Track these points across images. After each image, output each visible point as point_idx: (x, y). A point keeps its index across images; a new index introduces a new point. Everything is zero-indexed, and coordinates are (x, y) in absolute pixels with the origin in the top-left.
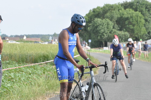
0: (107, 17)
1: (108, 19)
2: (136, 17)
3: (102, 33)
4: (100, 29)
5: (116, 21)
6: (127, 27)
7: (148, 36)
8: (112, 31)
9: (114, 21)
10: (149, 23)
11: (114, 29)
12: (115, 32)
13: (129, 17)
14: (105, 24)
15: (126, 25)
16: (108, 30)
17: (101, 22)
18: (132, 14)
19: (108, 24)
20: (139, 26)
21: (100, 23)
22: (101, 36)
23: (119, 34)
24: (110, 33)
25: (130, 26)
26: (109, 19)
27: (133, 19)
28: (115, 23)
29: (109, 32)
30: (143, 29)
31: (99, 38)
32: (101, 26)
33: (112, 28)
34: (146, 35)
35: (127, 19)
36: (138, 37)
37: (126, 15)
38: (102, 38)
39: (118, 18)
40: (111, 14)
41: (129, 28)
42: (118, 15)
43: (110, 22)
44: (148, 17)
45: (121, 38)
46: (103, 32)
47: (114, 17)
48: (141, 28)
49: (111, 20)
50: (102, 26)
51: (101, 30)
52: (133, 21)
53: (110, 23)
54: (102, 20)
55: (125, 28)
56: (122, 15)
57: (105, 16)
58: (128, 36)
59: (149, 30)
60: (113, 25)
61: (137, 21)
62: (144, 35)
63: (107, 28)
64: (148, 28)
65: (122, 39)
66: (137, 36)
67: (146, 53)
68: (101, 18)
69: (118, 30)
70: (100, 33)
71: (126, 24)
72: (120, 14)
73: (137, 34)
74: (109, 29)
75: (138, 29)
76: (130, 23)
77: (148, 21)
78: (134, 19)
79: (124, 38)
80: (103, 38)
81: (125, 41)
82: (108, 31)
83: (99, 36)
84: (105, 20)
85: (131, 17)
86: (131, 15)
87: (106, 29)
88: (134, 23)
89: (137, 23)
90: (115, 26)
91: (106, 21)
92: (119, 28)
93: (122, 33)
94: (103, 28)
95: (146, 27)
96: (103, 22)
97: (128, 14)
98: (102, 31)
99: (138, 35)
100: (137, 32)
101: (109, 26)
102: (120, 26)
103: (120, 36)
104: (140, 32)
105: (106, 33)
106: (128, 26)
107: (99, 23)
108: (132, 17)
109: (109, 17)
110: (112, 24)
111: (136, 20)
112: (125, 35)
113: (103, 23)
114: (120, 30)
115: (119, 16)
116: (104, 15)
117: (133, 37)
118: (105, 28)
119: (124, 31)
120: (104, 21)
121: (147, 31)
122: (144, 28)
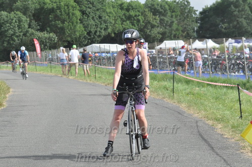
0: (18, 9)
1: (18, 13)
2: (66, 7)
3: (10, 37)
4: (6, 29)
5: (34, 15)
6: (52, 25)
7: (89, 39)
8: (27, 31)
9: (29, 16)
10: (88, 16)
11: (30, 29)
12: (33, 34)
13: (55, 7)
14: (14, 21)
15: (51, 21)
16: (20, 30)
17: (7, 17)
18: (60, 3)
19: (20, 21)
20: (72, 23)
21: (6, 19)
22: (8, 42)
23: (39, 37)
24: (25, 35)
25: (57, 22)
26: (20, 12)
27: (61, 12)
28: (32, 18)
29: (22, 34)
30: (79, 28)
31: (5, 45)
32: (8, 25)
33: (27, 26)
34: (85, 37)
35: (52, 10)
36: (72, 41)
37: (49, 4)
38: (11, 44)
39: (36, 9)
40: (24, 3)
41: (56, 26)
42: (37, 4)
43: (24, 16)
44: (86, 7)
45: (43, 44)
46: (12, 35)
47: (29, 8)
48: (75, 26)
49: (24, 14)
50: (10, 24)
51: (7, 31)
52: (61, 15)
53: (24, 18)
54: (9, 14)
55: (49, 27)
56: (42, 5)
57: (14, 7)
58: (54, 40)
59: (89, 29)
60: (29, 22)
61: (68, 14)
62: (82, 38)
63: (19, 27)
64: (88, 25)
65: (45, 45)
66: (69, 39)
67: (86, 67)
68: (8, 10)
69: (38, 30)
70: (6, 36)
71: (50, 19)
72: (40, 2)
73: (70, 36)
74: (21, 28)
75: (71, 28)
76: (57, 18)
77: (86, 14)
78: (63, 10)
79: (48, 44)
80: (13, 44)
81: (50, 49)
82: (21, 32)
83: (6, 41)
84: (15, 13)
85: (57, 7)
86: (58, 3)
87: (17, 29)
88: (64, 16)
89: (69, 18)
90: (32, 24)
91: (17, 15)
92: (39, 27)
93: (45, 35)
94: (12, 27)
95: (83, 25)
96: (12, 17)
97: (52, 2)
98: (11, 32)
99: (72, 38)
100: (69, 32)
101: (22, 23)
102: (40, 23)
103: (41, 41)
104: (75, 32)
105: (17, 36)
106: (53, 22)
107: (4, 20)
108: (59, 8)
109: (21, 8)
110: (26, 21)
111: (67, 11)
112: (50, 39)
113: (10, 19)
114: (42, 30)
115: (38, 7)
116: (13, 5)
117: (64, 41)
118: (15, 26)
119: (47, 32)
120: (12, 15)
121: (85, 30)
122: (82, 26)
